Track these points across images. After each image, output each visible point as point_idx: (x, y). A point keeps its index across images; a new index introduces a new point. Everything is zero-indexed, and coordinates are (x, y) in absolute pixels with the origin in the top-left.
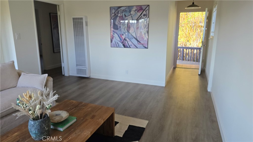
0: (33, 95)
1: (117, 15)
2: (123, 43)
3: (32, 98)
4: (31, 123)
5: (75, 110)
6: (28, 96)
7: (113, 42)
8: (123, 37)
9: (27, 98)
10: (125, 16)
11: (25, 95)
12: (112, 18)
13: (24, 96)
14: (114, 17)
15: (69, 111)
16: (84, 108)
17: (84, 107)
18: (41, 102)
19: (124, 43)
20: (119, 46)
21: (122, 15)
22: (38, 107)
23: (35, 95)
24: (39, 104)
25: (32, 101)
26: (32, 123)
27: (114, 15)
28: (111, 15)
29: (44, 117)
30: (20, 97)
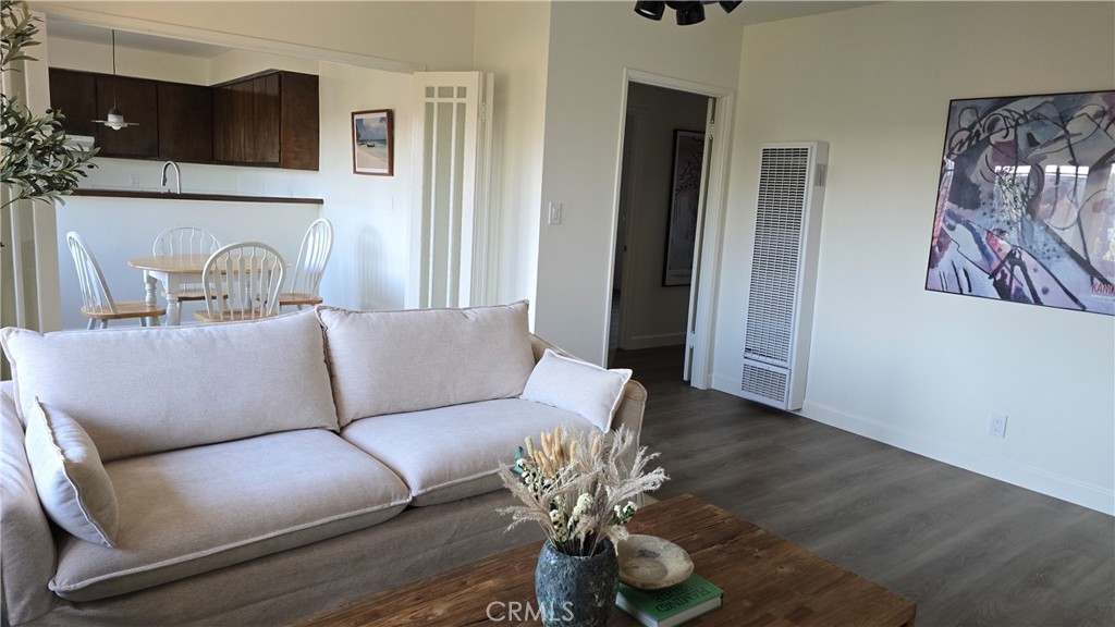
0: (574, 449)
1: (983, 136)
2: (999, 277)
3: (569, 459)
4: (548, 558)
5: (719, 552)
6: (556, 448)
7: (944, 264)
8: (1005, 246)
9: (551, 454)
10: (1032, 142)
11: (546, 440)
12: (955, 151)
13: (543, 443)
14: (965, 148)
15: (694, 552)
16: (759, 554)
17: (760, 550)
18: (595, 484)
19: (1004, 276)
20: (970, 291)
21: (1011, 137)
22: (583, 500)
23: (580, 452)
24: (588, 491)
25: (566, 473)
26: (553, 562)
27: (970, 138)
28: (948, 138)
29: (597, 552)
30: (529, 447)
